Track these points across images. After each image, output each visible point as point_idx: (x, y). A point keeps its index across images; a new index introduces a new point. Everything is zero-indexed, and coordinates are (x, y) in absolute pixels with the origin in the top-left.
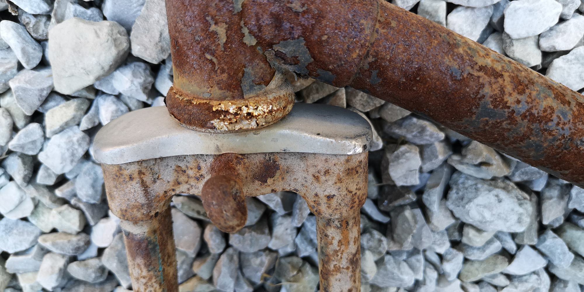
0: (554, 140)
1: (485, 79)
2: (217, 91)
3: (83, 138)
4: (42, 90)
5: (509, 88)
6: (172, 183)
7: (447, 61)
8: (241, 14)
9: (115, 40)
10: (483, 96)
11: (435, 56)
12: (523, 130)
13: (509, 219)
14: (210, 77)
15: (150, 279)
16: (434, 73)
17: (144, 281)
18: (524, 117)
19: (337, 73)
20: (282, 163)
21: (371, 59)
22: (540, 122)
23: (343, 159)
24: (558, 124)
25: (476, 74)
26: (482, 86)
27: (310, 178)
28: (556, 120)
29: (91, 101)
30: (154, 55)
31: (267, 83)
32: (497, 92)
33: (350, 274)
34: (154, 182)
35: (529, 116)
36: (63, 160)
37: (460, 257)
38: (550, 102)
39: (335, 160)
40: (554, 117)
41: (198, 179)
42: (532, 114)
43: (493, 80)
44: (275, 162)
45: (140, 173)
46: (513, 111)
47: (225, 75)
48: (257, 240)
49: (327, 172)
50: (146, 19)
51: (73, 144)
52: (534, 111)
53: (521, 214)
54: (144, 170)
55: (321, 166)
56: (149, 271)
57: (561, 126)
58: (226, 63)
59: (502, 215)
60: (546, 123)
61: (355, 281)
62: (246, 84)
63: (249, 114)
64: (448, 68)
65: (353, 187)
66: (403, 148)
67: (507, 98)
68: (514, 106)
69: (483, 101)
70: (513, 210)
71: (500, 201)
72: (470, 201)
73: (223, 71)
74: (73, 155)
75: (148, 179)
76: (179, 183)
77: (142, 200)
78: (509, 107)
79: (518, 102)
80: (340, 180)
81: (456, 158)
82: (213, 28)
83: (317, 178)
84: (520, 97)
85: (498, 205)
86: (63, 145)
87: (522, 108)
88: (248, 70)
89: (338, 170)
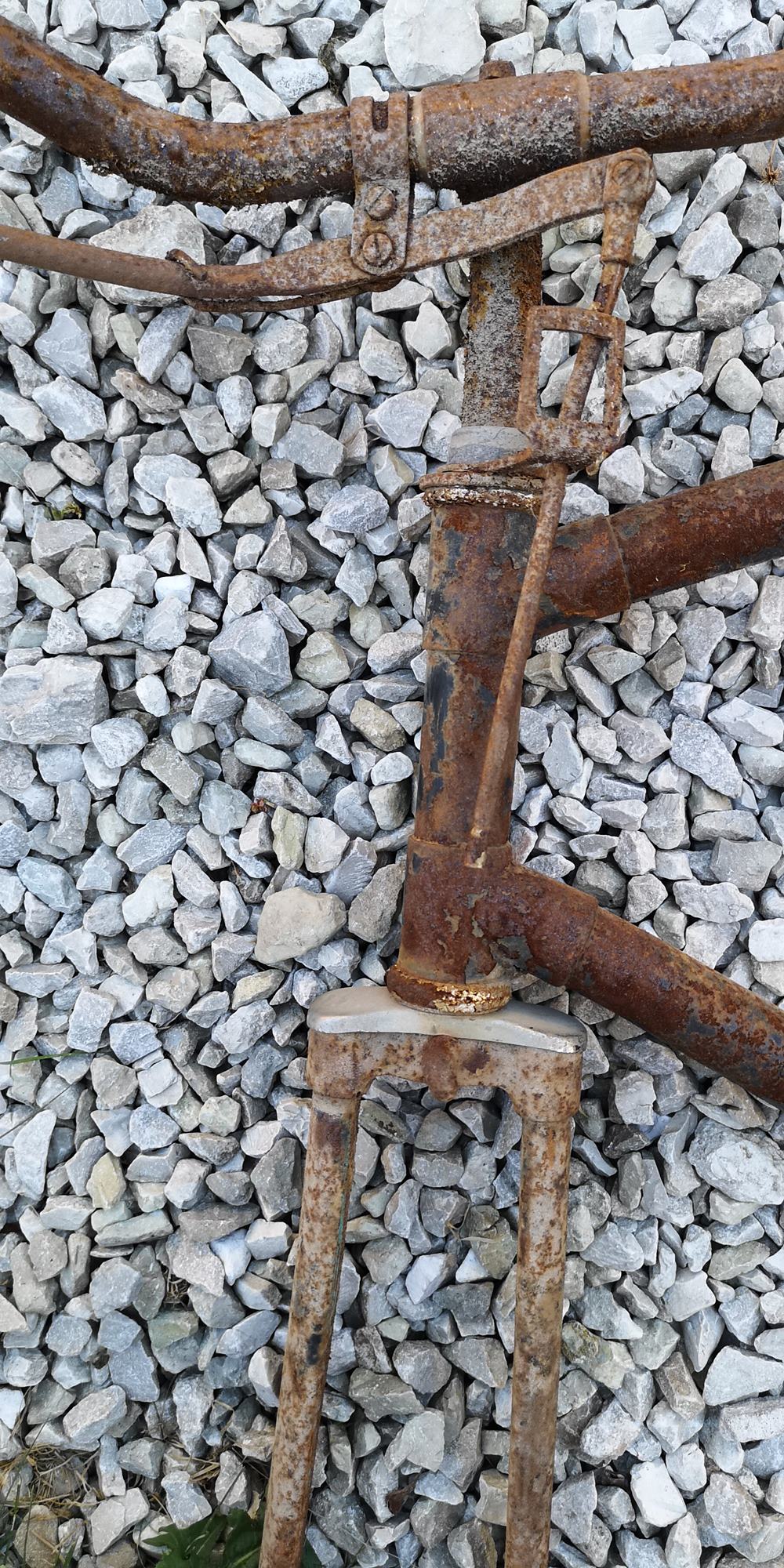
0: (767, 1065)
1: (693, 993)
2: (442, 974)
3: (271, 1014)
4: (242, 955)
5: (718, 1006)
6: (380, 1063)
7: (658, 972)
8: (474, 910)
9: (336, 914)
10: (692, 1010)
11: (646, 967)
12: (734, 1050)
13: (761, 1183)
14: (438, 961)
15: (334, 1173)
16: (644, 982)
17: (326, 1174)
18: (734, 1036)
19: (552, 971)
20: (492, 1054)
21: (585, 962)
22: (752, 1044)
23: (553, 1056)
24: (771, 1048)
25: (685, 988)
26: (692, 1000)
27: (519, 1073)
28: (768, 1045)
29: (287, 974)
30: (371, 933)
31: (488, 973)
32: (706, 1007)
33: (553, 1200)
34: (365, 1057)
35: (738, 1035)
36: (243, 1036)
37: (706, 1237)
38: (762, 1025)
39: (544, 1056)
40: (766, 1040)
41: (407, 1060)
42: (741, 1035)
43: (702, 996)
44: (486, 1052)
45: (355, 1045)
46: (723, 1030)
47: (452, 960)
48: (447, 1170)
49: (536, 1068)
50: (369, 897)
51: (259, 1020)
52: (744, 1031)
53: (776, 1177)
54: (358, 1044)
55: (531, 1061)
56: (335, 1162)
57: (774, 1051)
58: (454, 950)
59: (754, 1177)
60: (758, 1046)
61: (558, 1213)
62: (469, 971)
63: (468, 998)
64: (657, 979)
65: (562, 1090)
66: (633, 1075)
67: (715, 1015)
68: (723, 1024)
69: (692, 1015)
70: (765, 1170)
71: (749, 1157)
72: (712, 1151)
73: (451, 957)
74: (255, 1032)
75: (360, 1053)
76: (387, 1064)
77: (349, 1075)
78: (718, 1025)
79: (728, 1020)
80: (549, 1079)
81: (699, 1097)
82: (448, 918)
83: (526, 1074)
84: (730, 1016)
85: (746, 1161)
86: (249, 1020)
87: (732, 1027)
88: (473, 958)
89: (548, 1067)
